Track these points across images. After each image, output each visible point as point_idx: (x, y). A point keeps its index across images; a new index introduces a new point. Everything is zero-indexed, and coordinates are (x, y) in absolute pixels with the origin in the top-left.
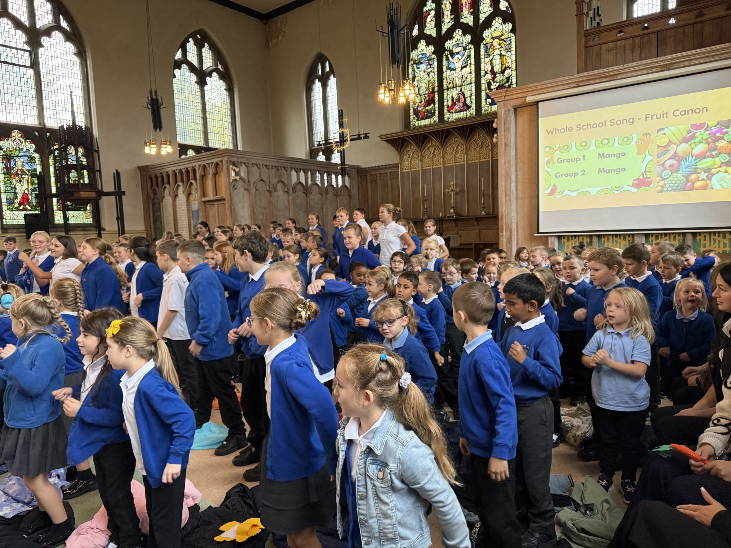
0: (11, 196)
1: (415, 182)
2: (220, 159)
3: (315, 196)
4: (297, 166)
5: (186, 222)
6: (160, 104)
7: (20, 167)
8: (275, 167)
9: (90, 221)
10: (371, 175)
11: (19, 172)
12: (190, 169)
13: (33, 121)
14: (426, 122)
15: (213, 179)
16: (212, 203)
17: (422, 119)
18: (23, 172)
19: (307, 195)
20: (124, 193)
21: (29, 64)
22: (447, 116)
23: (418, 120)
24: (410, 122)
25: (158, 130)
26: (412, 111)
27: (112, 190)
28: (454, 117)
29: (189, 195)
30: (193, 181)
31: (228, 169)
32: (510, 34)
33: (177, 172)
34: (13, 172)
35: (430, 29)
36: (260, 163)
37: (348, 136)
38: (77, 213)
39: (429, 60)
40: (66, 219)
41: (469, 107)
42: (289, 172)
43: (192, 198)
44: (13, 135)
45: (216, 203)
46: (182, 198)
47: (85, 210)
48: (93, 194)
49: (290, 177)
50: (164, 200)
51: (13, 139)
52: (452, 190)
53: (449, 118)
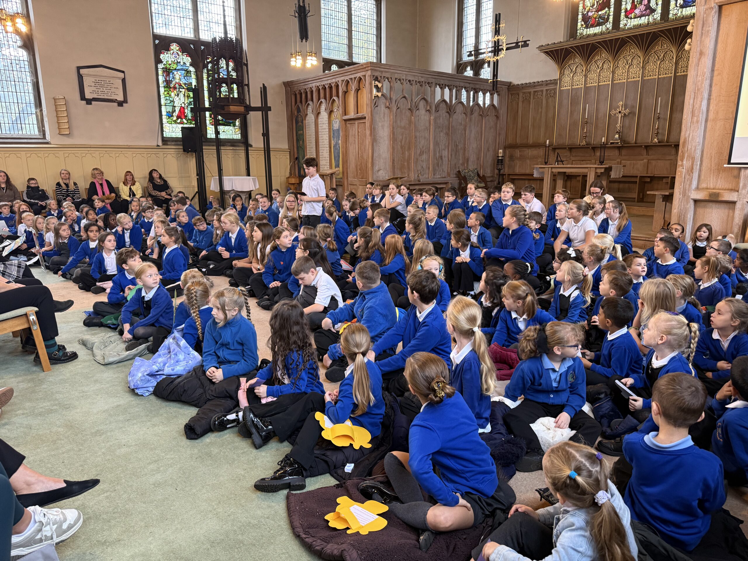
0: (170, 109)
1: (575, 101)
2: (363, 73)
3: (459, 116)
4: (442, 82)
5: (327, 142)
6: (307, 12)
7: (177, 81)
8: (419, 82)
9: (238, 136)
10: (524, 93)
11: (177, 86)
12: (333, 85)
13: (189, 35)
14: (597, 30)
15: (355, 95)
16: (353, 122)
17: (592, 26)
18: (180, 85)
19: (449, 114)
20: (269, 109)
22: (623, 22)
23: (587, 27)
24: (577, 30)
25: (304, 40)
26: (580, 17)
27: (259, 105)
28: (632, 24)
29: (331, 112)
30: (335, 98)
31: (371, 84)
33: (320, 88)
34: (172, 85)
36: (404, 78)
37: (504, 45)
38: (227, 128)
40: (217, 133)
41: (653, 11)
42: (433, 89)
43: (333, 116)
44: (172, 47)
45: (357, 122)
46: (324, 115)
47: (234, 125)
48: (241, 109)
49: (434, 93)
50: (308, 118)
51: (172, 52)
52: (620, 112)
53: (626, 25)
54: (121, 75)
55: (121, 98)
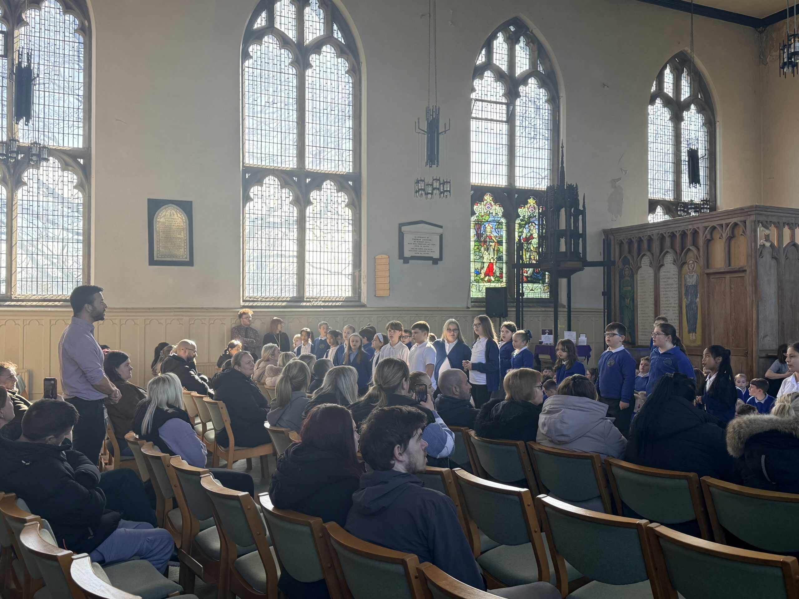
5: (674, 301)
9: (548, 295)
12: (688, 232)
15: (727, 244)
16: (721, 276)
21: (505, 119)
27: (601, 259)
30: (692, 248)
31: (754, 231)
33: (667, 235)
36: (793, 222)
38: (536, 285)
44: (486, 198)
45: (728, 276)
46: (670, 269)
47: (544, 282)
50: (641, 272)
51: (485, 202)
54: (439, 230)
55: (436, 255)
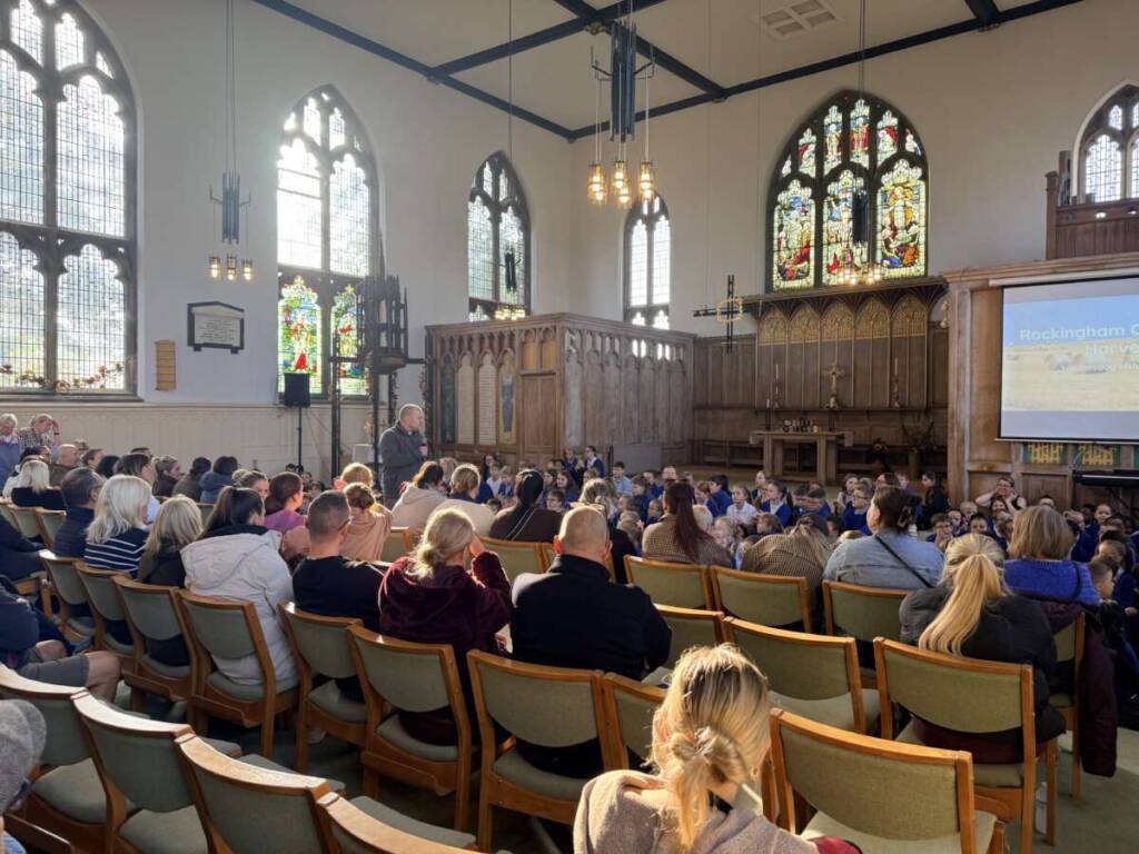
0: (287, 357)
1: (778, 359)
2: (553, 324)
3: (647, 373)
7: (300, 322)
10: (714, 347)
11: (299, 328)
12: (506, 334)
13: (314, 262)
14: (796, 284)
16: (534, 377)
17: (790, 279)
18: (302, 327)
22: (826, 277)
23: (784, 279)
24: (773, 283)
26: (775, 268)
28: (837, 281)
29: (500, 365)
31: (563, 336)
32: (919, 182)
33: (486, 335)
34: (293, 327)
35: (808, 167)
36: (595, 329)
39: (803, 206)
41: (858, 269)
43: (503, 369)
45: (540, 378)
50: (461, 370)
52: (834, 373)
53: (829, 280)
54: (239, 314)
55: (236, 343)
